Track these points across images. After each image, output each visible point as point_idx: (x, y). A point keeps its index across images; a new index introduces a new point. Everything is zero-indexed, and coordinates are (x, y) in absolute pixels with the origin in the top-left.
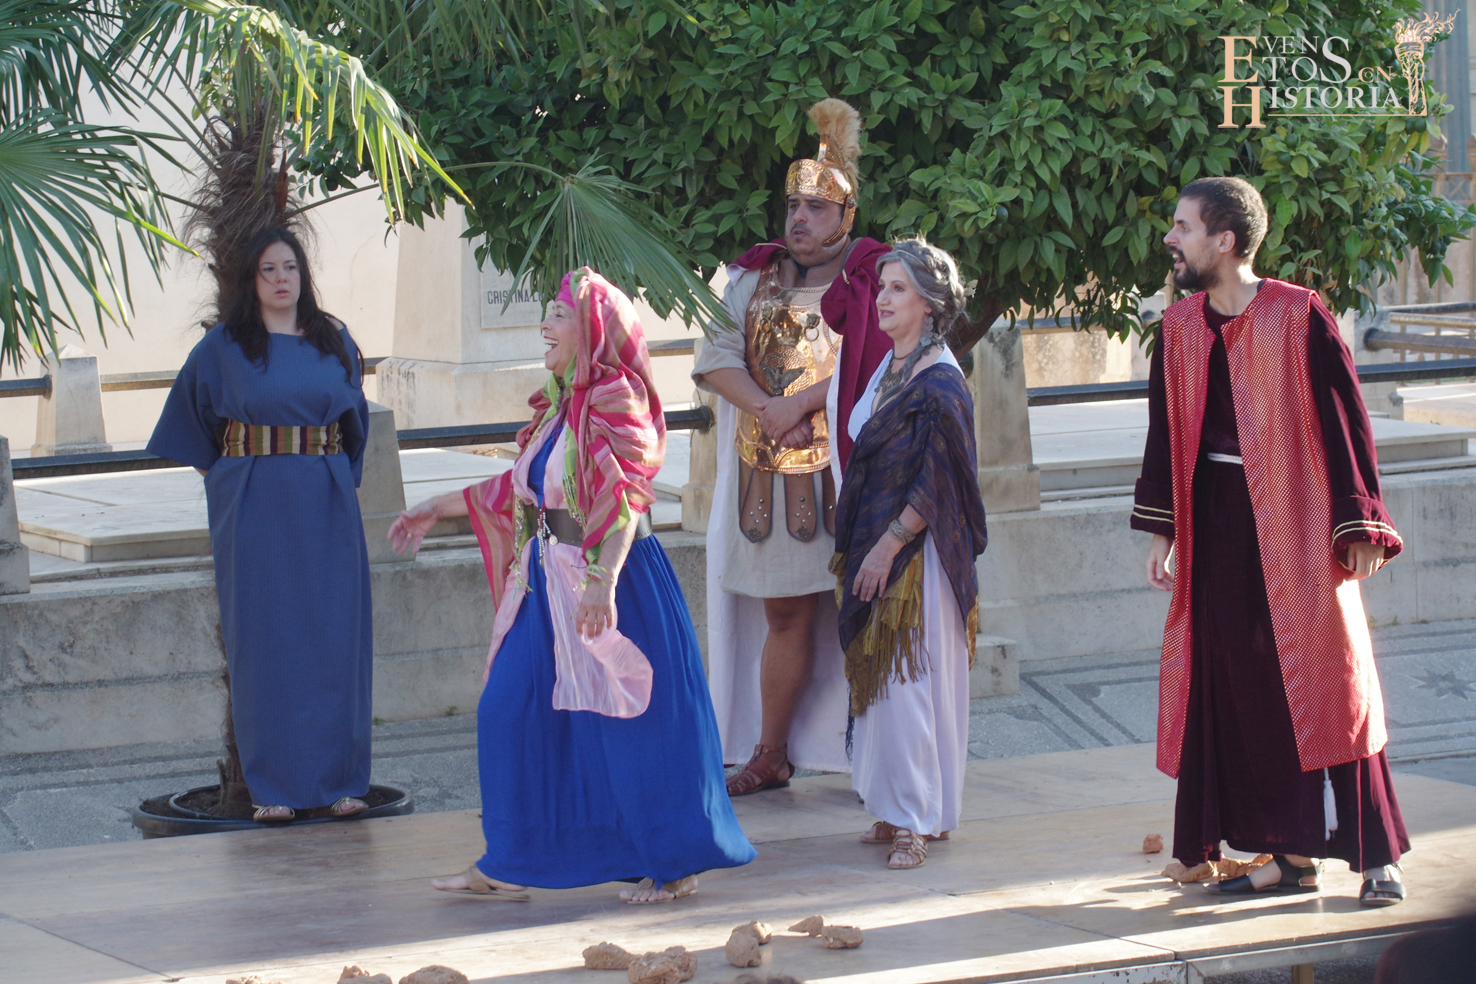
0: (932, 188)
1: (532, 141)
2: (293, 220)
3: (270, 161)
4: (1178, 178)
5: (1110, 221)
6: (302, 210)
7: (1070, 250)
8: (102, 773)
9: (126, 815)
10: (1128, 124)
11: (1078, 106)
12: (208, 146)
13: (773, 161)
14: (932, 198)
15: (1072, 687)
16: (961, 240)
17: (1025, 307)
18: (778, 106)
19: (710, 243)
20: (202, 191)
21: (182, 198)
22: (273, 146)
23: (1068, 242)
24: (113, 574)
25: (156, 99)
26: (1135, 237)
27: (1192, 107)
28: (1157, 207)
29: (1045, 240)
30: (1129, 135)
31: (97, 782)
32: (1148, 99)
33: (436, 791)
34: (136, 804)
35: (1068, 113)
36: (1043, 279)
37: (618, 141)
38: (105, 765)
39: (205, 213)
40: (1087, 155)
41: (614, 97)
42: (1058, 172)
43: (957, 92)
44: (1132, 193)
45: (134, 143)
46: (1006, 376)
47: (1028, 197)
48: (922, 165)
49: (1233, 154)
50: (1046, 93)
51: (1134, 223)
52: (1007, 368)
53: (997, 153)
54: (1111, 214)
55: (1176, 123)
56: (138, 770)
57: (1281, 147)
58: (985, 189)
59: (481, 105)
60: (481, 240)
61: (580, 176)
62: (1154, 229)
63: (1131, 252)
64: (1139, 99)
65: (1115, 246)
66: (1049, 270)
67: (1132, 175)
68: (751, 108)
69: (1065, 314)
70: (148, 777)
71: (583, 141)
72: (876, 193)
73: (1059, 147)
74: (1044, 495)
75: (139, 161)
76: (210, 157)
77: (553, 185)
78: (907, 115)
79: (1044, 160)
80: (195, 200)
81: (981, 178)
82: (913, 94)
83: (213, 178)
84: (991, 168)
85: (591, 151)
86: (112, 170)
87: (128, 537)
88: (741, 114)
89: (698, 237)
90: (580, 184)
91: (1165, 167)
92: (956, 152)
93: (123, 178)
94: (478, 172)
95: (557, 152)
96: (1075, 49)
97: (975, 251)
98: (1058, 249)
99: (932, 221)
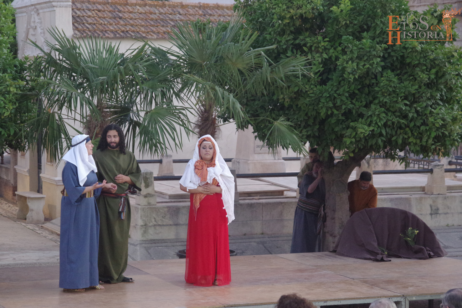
0: (355, 126)
1: (268, 113)
2: (217, 128)
3: (212, 115)
4: (409, 126)
5: (394, 135)
6: (219, 126)
7: (384, 141)
8: (170, 244)
9: (174, 253)
10: (399, 114)
11: (388, 110)
12: (199, 112)
13: (320, 120)
14: (354, 129)
16: (361, 138)
17: (374, 153)
18: (322, 108)
19: (305, 137)
20: (198, 121)
21: (194, 122)
22: (213, 112)
23: (384, 139)
24: (174, 202)
25: (189, 101)
26: (399, 139)
27: (413, 110)
28: (404, 132)
29: (379, 138)
30: (399, 116)
31: (169, 246)
32: (404, 109)
33: (241, 251)
34: (177, 251)
35: (386, 111)
36: (378, 147)
37: (287, 114)
38: (171, 242)
39: (198, 126)
40: (389, 120)
41: (286, 105)
42: (383, 124)
43: (361, 106)
44: (399, 129)
45: (184, 110)
46: (368, 168)
47: (376, 129)
48: (352, 121)
49: (422, 121)
50: (381, 107)
51: (399, 136)
52: (368, 166)
53: (369, 120)
54: (394, 133)
55: (409, 114)
56: (178, 244)
57: (433, 120)
58: (366, 127)
59: (257, 105)
60: (256, 134)
61: (278, 121)
62: (403, 137)
63: (398, 142)
64: (402, 109)
65: (394, 140)
66: (380, 146)
67: (399, 125)
68: (316, 108)
69: (382, 155)
70: (180, 245)
71: (279, 114)
72: (342, 127)
73: (383, 118)
75: (185, 114)
76: (199, 114)
77: (272, 123)
78: (350, 111)
79: (380, 121)
80: (196, 123)
81: (366, 125)
82: (351, 106)
83: (200, 118)
84: (368, 123)
85: (281, 116)
86: (179, 116)
87: (178, 194)
88: (313, 109)
89: (303, 135)
90: (278, 123)
91: (406, 123)
92: (360, 119)
93: (182, 118)
94: (256, 119)
95: (274, 116)
96: (388, 97)
97: (363, 141)
98: (382, 140)
99: (354, 134)
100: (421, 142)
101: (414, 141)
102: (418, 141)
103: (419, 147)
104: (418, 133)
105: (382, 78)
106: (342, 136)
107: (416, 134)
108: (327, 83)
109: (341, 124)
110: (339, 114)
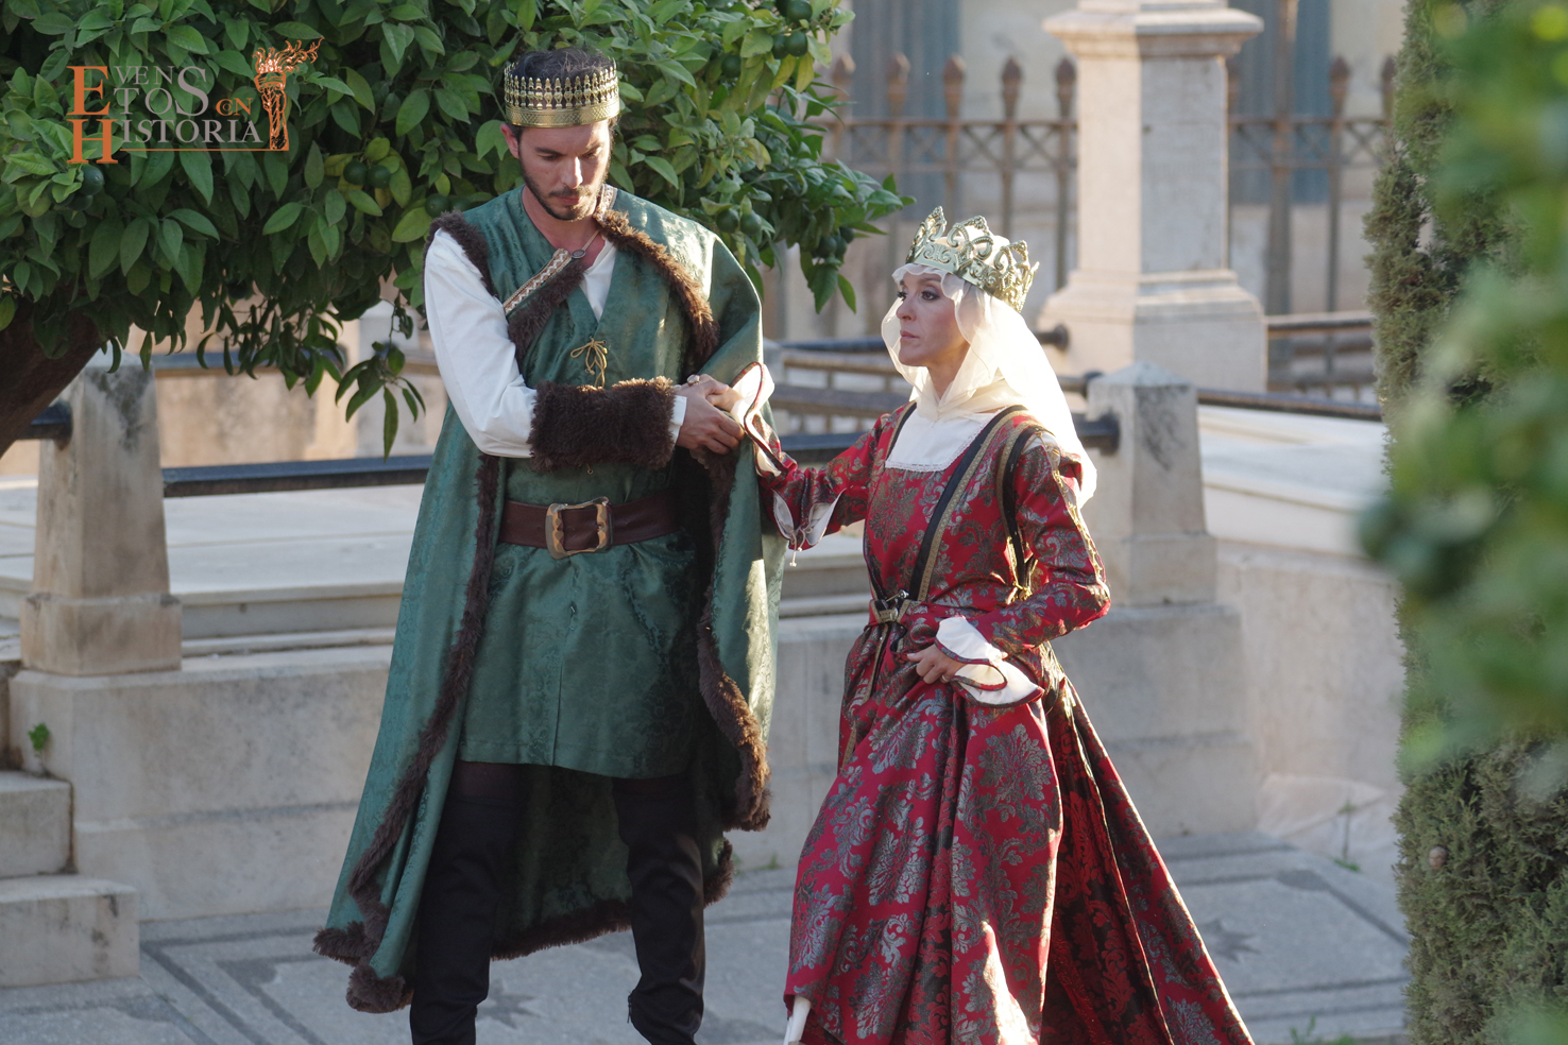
4: (392, 123)
5: (278, 194)
15: (229, 967)
16: (26, 221)
17: (136, 334)
23: (208, 228)
26: (320, 221)
28: (357, 172)
29: (166, 222)
36: (166, 288)
44: (315, 148)
46: (128, 447)
51: (318, 197)
52: (129, 434)
54: (279, 181)
55: (389, 33)
58: (65, 136)
62: (351, 207)
63: (312, 245)
65: (285, 235)
66: (174, 273)
67: (316, 117)
69: (211, 345)
74: (188, 645)
81: (60, 119)
91: (370, 105)
92: (19, 74)
98: (190, 238)
107: (443, 184)
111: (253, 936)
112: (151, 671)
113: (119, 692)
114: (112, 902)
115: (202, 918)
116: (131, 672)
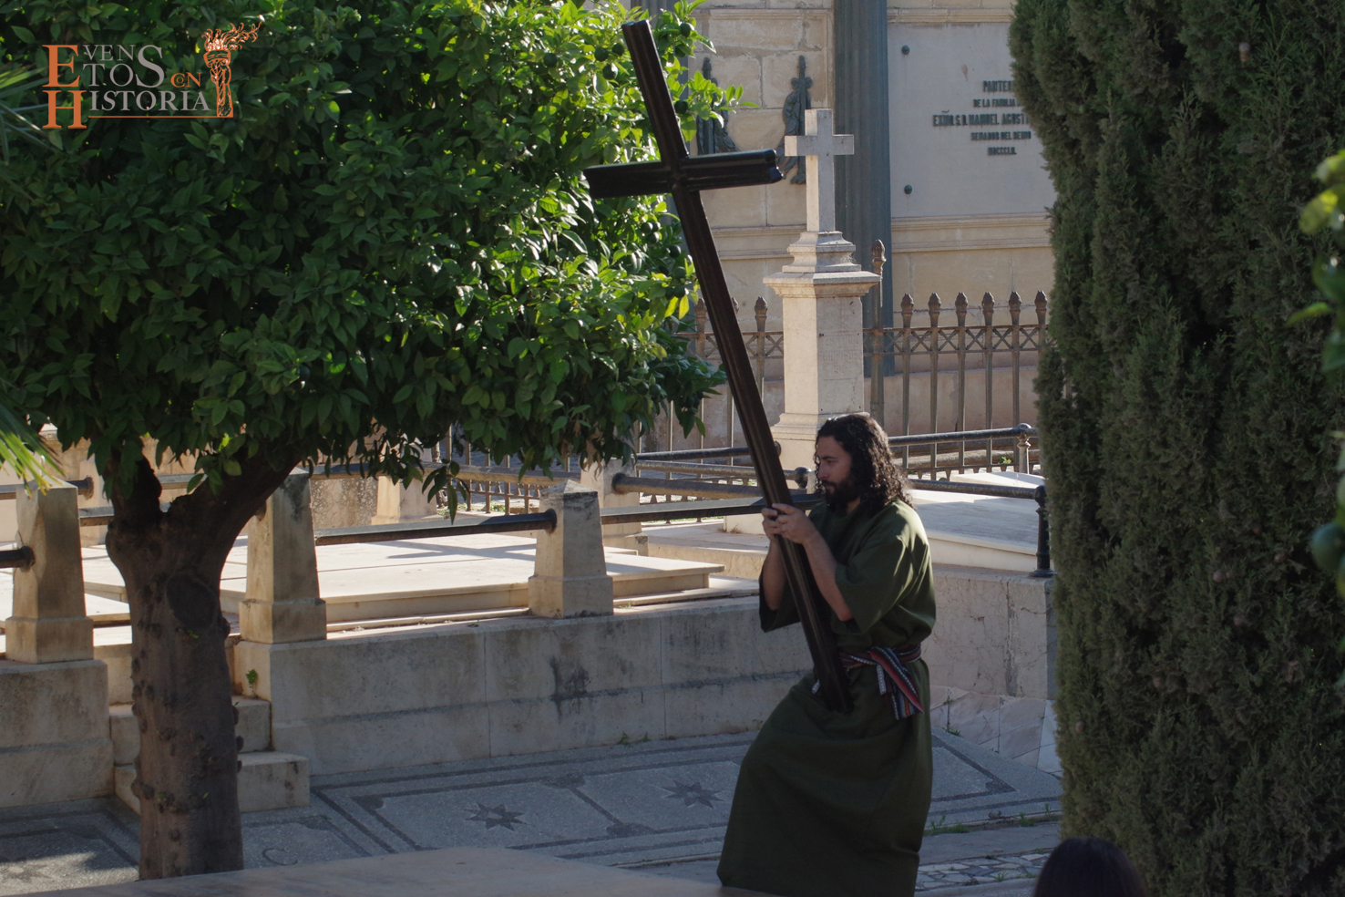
0: (240, 351)
4: (460, 340)
5: (400, 379)
7: (365, 406)
10: (418, 291)
13: (97, 327)
14: (240, 360)
15: (357, 800)
16: (267, 396)
17: (322, 457)
18: (102, 277)
23: (365, 399)
26: (423, 394)
27: (475, 276)
28: (441, 367)
29: (342, 396)
32: (436, 269)
35: (363, 282)
36: (340, 431)
40: (380, 319)
42: (354, 335)
43: (263, 263)
44: (419, 355)
46: (296, 518)
47: (328, 358)
48: (230, 328)
50: (345, 264)
51: (422, 381)
52: (297, 511)
53: (300, 318)
54: (400, 374)
55: (460, 290)
57: (553, 312)
58: (291, 351)
62: (439, 387)
63: (419, 408)
64: (427, 269)
65: (403, 402)
66: (345, 425)
67: (419, 338)
68: (78, 279)
69: (354, 462)
72: (191, 355)
73: (356, 313)
74: (329, 625)
78: (217, 283)
79: (342, 324)
81: (285, 340)
82: (221, 267)
84: (294, 332)
88: (68, 283)
89: (30, 396)
91: (449, 331)
92: (263, 318)
96: (370, 225)
97: (279, 406)
98: (354, 404)
99: (241, 379)
100: (510, 403)
101: (485, 403)
102: (500, 401)
103: (504, 425)
104: (496, 366)
105: (344, 147)
106: (190, 392)
107: (488, 372)
108: (120, 176)
109: (185, 340)
110: (176, 300)
111: (369, 783)
112: (311, 640)
113: (295, 652)
114: (295, 766)
115: (342, 773)
116: (300, 641)
